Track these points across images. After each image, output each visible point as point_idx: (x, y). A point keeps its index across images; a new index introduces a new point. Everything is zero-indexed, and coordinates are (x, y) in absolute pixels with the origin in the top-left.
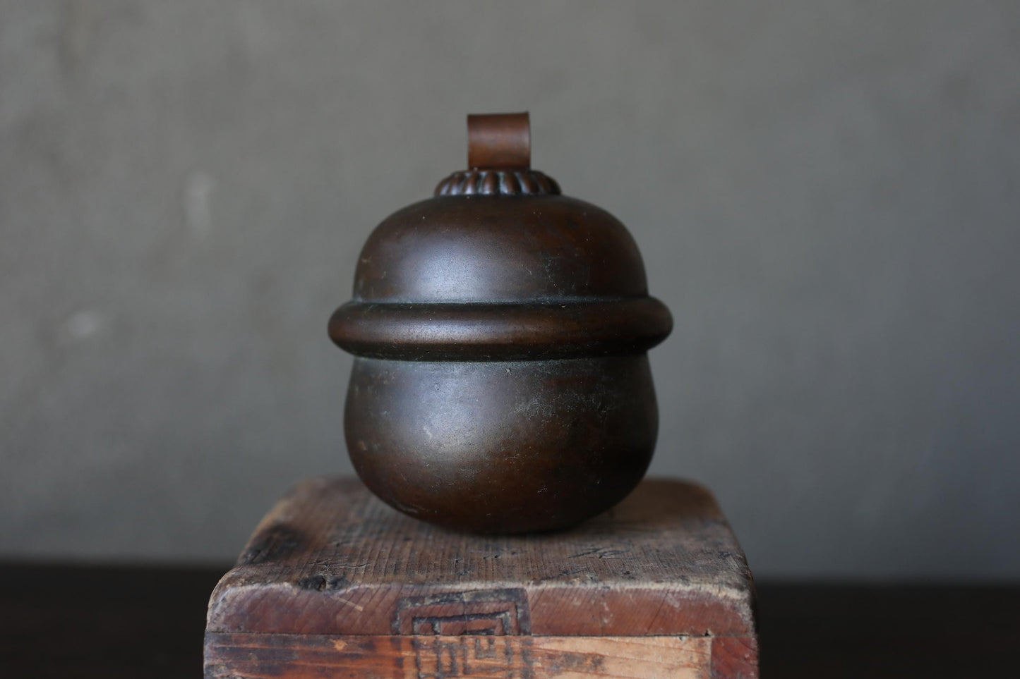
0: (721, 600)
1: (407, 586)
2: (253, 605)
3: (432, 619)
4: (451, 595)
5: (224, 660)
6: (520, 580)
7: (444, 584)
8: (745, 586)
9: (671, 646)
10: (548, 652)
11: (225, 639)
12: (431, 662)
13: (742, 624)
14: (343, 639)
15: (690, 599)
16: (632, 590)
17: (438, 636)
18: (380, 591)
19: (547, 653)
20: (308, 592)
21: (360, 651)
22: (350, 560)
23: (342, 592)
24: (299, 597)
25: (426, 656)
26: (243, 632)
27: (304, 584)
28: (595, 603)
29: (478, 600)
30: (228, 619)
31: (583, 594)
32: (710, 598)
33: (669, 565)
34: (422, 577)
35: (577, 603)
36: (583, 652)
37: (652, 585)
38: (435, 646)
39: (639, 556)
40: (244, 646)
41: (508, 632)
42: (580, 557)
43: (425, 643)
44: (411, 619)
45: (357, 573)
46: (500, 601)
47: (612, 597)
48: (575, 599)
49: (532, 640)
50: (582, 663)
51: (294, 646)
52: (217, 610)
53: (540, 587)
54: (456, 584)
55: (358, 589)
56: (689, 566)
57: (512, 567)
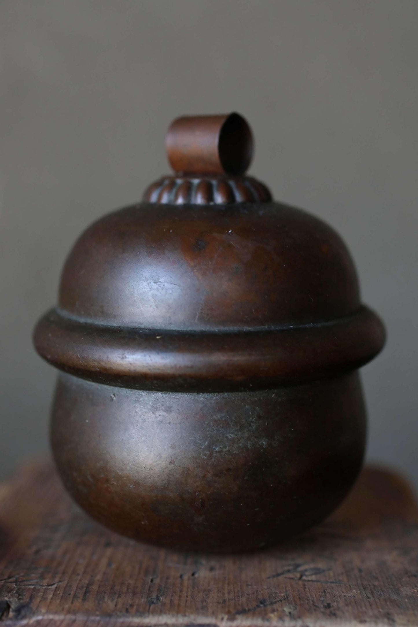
1: (93, 618)
6: (213, 613)
7: (133, 616)
18: (65, 623)
22: (42, 577)
23: (25, 622)
33: (372, 594)
34: (111, 605)
39: (340, 578)
42: (281, 578)
45: (44, 599)
53: (235, 625)
54: (145, 617)
55: (42, 620)
56: (394, 597)
57: (207, 592)
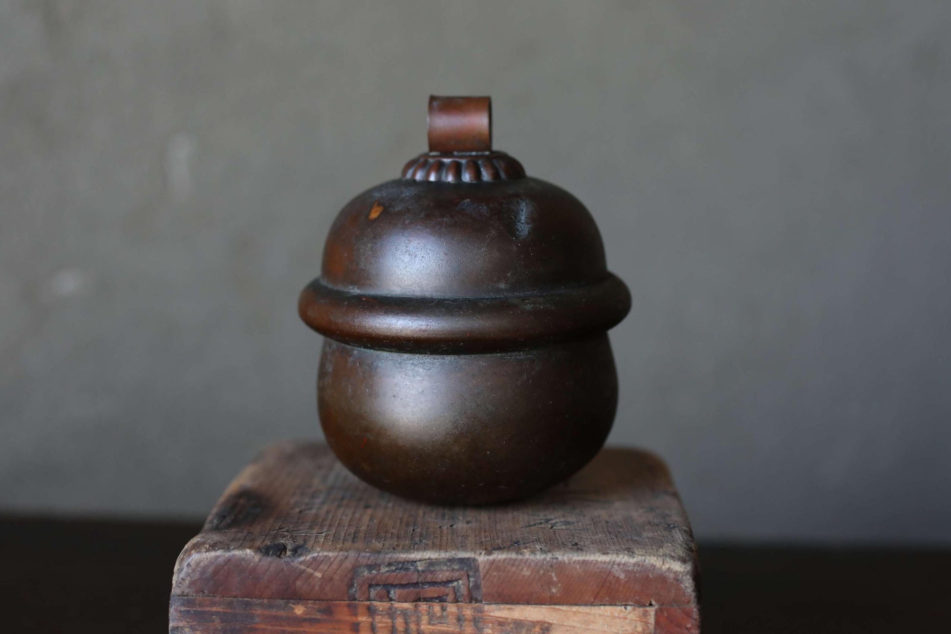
0: (665, 572)
1: (364, 554)
2: (216, 572)
3: (388, 586)
4: (406, 563)
5: (188, 622)
6: (472, 550)
7: (399, 553)
8: (687, 558)
9: (616, 615)
10: (499, 619)
11: (189, 603)
12: (386, 627)
13: (685, 596)
14: (302, 605)
15: (635, 571)
16: (579, 561)
17: (393, 602)
18: (338, 559)
19: (497, 620)
20: (269, 559)
21: (318, 616)
22: (311, 528)
23: (302, 559)
24: (261, 564)
25: (382, 622)
26: (208, 596)
27: (265, 551)
28: (544, 573)
29: (432, 569)
30: (193, 583)
31: (533, 564)
32: (654, 569)
33: (616, 536)
34: (379, 545)
35: (526, 573)
36: (532, 620)
37: (599, 556)
38: (391, 612)
39: (588, 527)
40: (208, 609)
41: (460, 600)
42: (533, 528)
43: (381, 609)
44: (367, 586)
45: (316, 541)
46: (453, 570)
47: (560, 567)
48: (525, 569)
49: (483, 608)
50: (530, 630)
51: (255, 610)
52: (182, 575)
53: (491, 557)
54: (411, 553)
55: (317, 556)
56: (635, 538)
57: (466, 537)
